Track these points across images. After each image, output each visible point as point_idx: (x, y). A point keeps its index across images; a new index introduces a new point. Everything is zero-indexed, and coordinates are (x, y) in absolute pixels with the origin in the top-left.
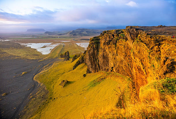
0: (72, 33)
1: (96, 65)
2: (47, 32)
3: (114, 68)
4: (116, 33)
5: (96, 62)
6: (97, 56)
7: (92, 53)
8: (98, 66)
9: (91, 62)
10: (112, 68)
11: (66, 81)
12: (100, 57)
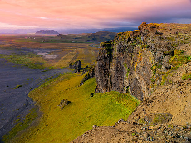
0: (91, 37)
1: (108, 81)
2: (60, 35)
3: (129, 87)
4: (134, 36)
5: (108, 77)
6: (109, 68)
7: (102, 64)
8: (110, 83)
9: (101, 77)
10: (126, 87)
11: (67, 101)
12: (113, 71)
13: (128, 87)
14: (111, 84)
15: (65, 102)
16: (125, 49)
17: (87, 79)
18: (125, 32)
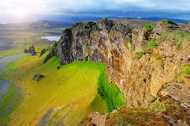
0: (32, 26)
1: (70, 56)
4: (89, 25)
5: (70, 53)
7: (65, 45)
9: (64, 54)
10: (86, 57)
11: (40, 75)
12: (73, 49)
13: (87, 57)
14: (73, 57)
15: (38, 76)
16: (83, 33)
17: (49, 58)
18: (82, 22)
